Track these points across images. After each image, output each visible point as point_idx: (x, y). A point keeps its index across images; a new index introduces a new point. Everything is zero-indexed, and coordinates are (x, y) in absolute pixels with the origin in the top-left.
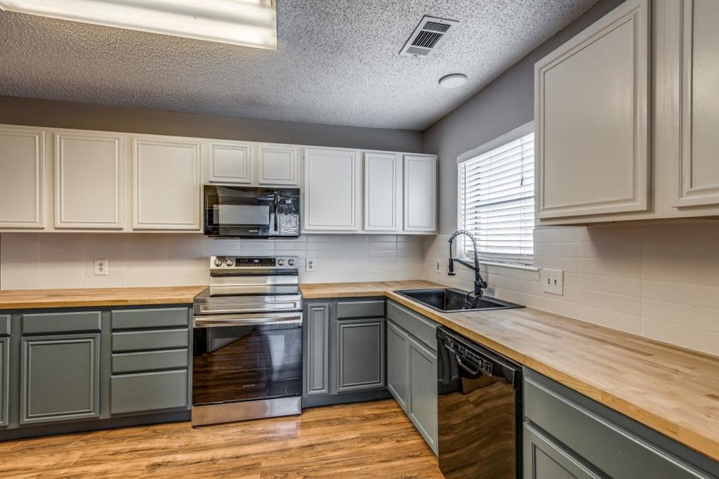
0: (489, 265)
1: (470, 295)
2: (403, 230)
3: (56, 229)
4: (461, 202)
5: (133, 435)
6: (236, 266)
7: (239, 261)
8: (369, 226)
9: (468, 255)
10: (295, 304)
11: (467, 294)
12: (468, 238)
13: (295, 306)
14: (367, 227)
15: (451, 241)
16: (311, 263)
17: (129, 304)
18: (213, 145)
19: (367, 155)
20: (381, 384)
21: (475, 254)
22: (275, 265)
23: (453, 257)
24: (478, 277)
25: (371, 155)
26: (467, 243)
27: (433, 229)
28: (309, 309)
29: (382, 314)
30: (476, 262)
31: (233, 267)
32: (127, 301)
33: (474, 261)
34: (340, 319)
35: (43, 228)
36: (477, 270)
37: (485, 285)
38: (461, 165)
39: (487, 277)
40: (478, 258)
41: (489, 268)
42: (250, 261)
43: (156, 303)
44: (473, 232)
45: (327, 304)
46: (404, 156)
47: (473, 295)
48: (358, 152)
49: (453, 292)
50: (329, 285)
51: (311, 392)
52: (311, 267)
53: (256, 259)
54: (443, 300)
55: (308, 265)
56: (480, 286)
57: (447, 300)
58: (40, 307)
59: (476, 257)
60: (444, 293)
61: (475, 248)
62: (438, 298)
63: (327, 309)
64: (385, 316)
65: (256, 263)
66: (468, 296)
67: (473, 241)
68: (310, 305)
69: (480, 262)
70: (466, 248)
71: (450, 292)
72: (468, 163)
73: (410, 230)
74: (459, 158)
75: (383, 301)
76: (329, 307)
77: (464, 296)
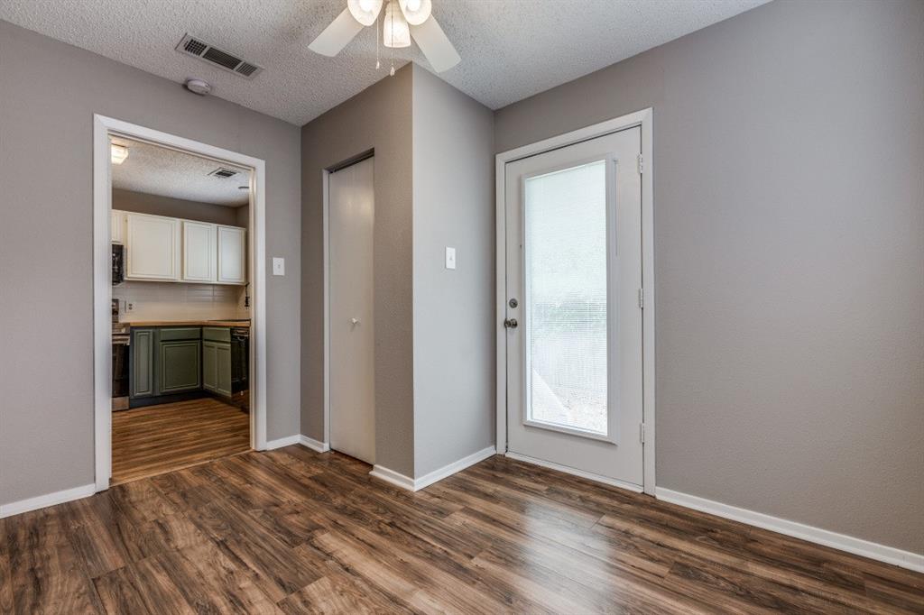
2: (218, 281)
8: (187, 275)
14: (185, 277)
16: (130, 305)
19: (186, 224)
20: (198, 386)
25: (189, 224)
27: (244, 281)
29: (199, 338)
34: (163, 341)
45: (151, 330)
46: (218, 227)
48: (178, 221)
51: (138, 394)
52: (130, 308)
55: (128, 307)
63: (152, 334)
64: (201, 339)
68: (135, 331)
73: (223, 281)
75: (200, 328)
76: (154, 333)
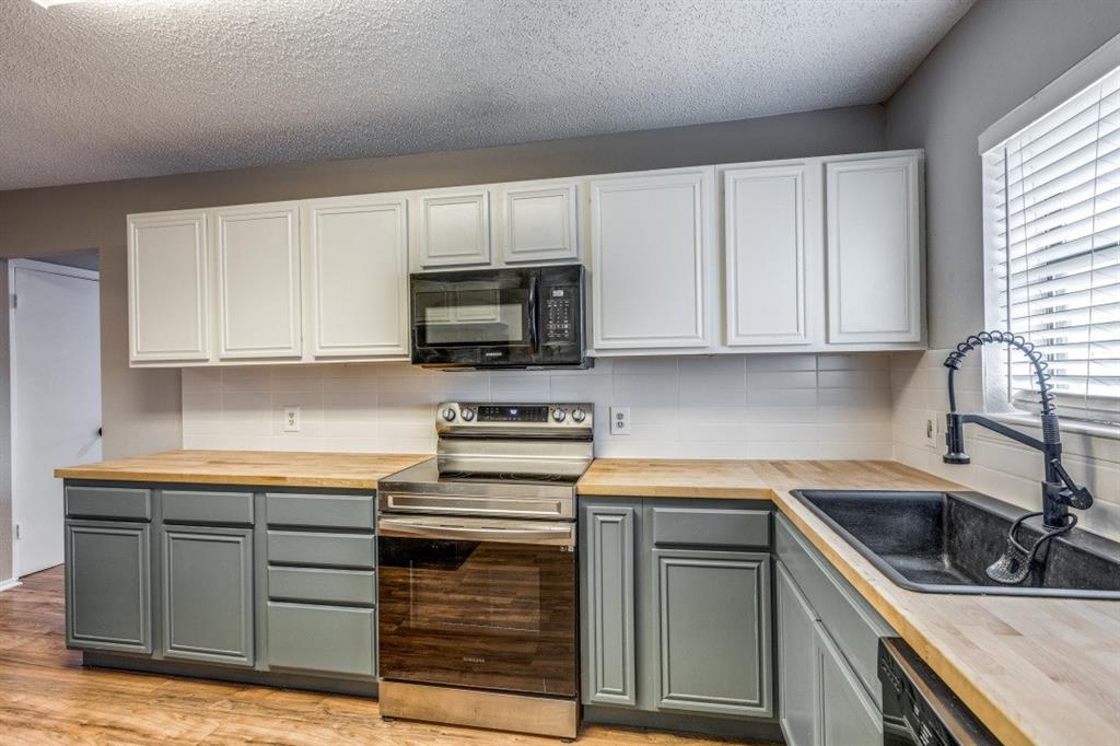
0: (1099, 436)
1: (1029, 523)
2: (827, 341)
3: (222, 360)
4: (993, 256)
5: (294, 708)
6: (478, 420)
7: (485, 411)
8: (737, 335)
9: (1021, 403)
10: (559, 506)
11: (1015, 518)
12: (1018, 355)
13: (559, 509)
14: (732, 339)
15: (951, 365)
16: (620, 416)
17: (288, 483)
18: (425, 200)
19: (730, 177)
20: (763, 709)
21: (1045, 402)
22: (546, 421)
23: (960, 411)
24: (1055, 472)
25: (736, 173)
26: (1016, 370)
27: (915, 335)
28: (590, 517)
29: (765, 543)
30: (1049, 424)
31: (474, 423)
32: (284, 478)
33: (1038, 421)
34: (660, 545)
35: (207, 360)
36: (1051, 449)
37: (1085, 499)
38: (990, 157)
39: (1091, 474)
40: (1057, 412)
41: (1097, 445)
42: (501, 411)
43: (325, 484)
44: (1035, 339)
45: (628, 509)
46: (824, 166)
47: (1036, 524)
49: (969, 506)
50: (654, 465)
51: (599, 695)
52: (620, 425)
53: (513, 408)
54: (939, 523)
55: (615, 421)
56: (1066, 501)
57: (951, 525)
58: (180, 480)
59: (1046, 412)
60: (940, 505)
61: (1042, 382)
62: (923, 517)
63: (629, 521)
64: (771, 548)
65: (513, 416)
66: (1019, 523)
67: (1035, 362)
68: (592, 508)
69: (1062, 424)
70: (1015, 384)
71: (959, 502)
72: (1014, 142)
73: (843, 341)
74: (982, 139)
75: (768, 512)
76: (634, 514)
77: (1007, 522)
